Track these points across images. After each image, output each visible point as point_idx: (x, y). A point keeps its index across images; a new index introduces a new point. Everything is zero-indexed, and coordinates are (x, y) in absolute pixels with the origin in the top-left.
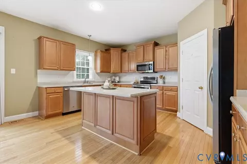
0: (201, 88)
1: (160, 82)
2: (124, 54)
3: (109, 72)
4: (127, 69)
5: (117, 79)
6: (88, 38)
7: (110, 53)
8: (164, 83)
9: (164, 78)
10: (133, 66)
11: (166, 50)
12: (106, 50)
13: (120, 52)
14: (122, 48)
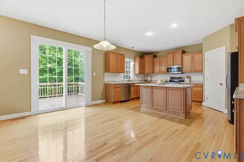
0: (221, 84)
1: (187, 80)
2: (155, 59)
3: (144, 74)
4: (158, 71)
5: (149, 79)
6: (132, 49)
7: (144, 59)
8: (190, 81)
9: (190, 78)
10: (164, 68)
11: (192, 57)
12: (141, 56)
13: (152, 57)
14: (154, 55)
